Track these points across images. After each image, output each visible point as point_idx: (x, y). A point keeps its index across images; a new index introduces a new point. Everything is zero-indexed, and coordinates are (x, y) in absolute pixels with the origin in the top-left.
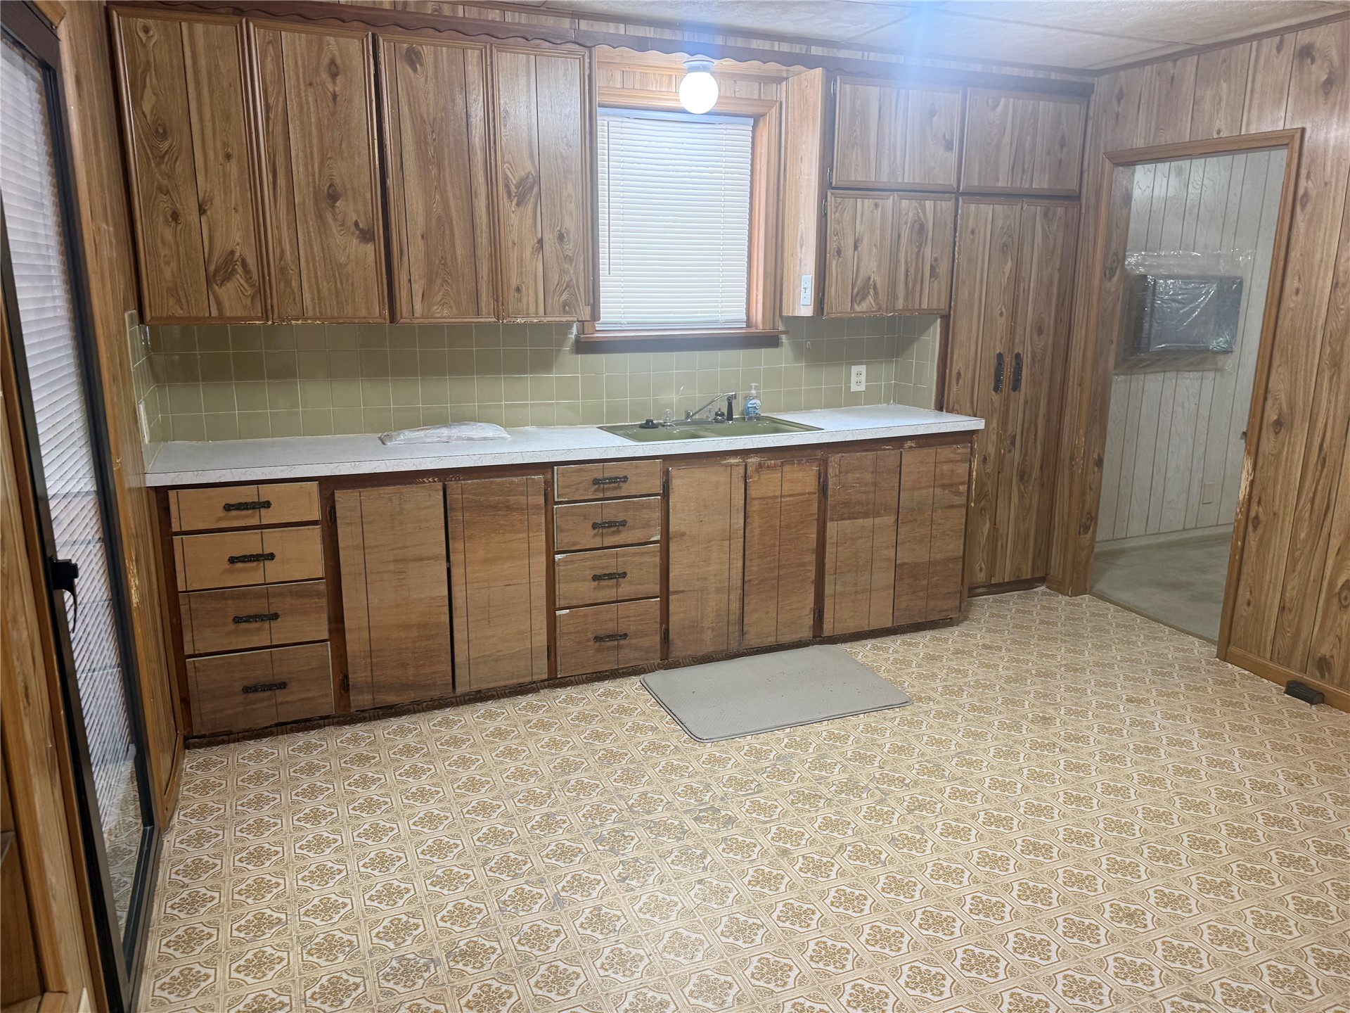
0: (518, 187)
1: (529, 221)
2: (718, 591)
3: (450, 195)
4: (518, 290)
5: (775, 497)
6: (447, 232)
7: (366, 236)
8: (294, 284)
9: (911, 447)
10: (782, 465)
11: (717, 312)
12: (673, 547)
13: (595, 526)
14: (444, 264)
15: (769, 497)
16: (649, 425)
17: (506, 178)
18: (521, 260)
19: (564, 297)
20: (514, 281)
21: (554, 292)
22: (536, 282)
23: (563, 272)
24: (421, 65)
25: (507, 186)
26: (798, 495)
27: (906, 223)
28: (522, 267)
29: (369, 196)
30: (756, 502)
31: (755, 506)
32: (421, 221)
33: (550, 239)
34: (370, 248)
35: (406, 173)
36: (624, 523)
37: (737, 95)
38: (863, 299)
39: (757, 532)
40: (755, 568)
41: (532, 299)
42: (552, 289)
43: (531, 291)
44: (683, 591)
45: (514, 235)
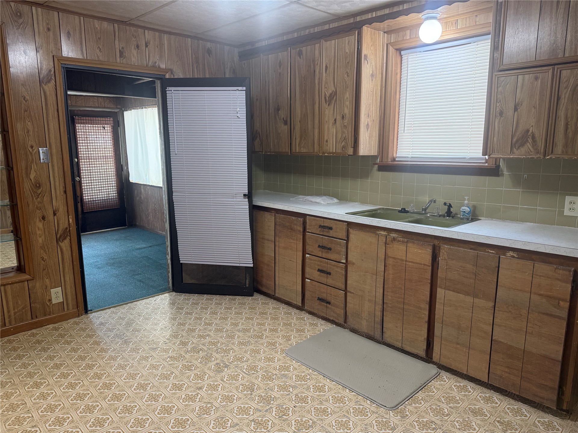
0: (329, 98)
1: (332, 112)
2: (370, 301)
3: (308, 104)
4: (327, 141)
5: (402, 260)
6: (306, 119)
7: (286, 123)
8: (269, 140)
9: (513, 257)
10: (407, 242)
11: (467, 153)
12: (349, 269)
13: (319, 246)
14: (305, 132)
15: (398, 259)
16: (404, 211)
17: (325, 95)
18: (328, 128)
19: (343, 144)
20: (326, 138)
21: (339, 142)
22: (333, 138)
23: (343, 132)
24: (302, 55)
25: (325, 98)
26: (417, 263)
27: (566, 87)
28: (328, 132)
29: (287, 108)
30: (391, 259)
31: (390, 261)
32: (299, 116)
33: (339, 118)
34: (286, 126)
35: (296, 98)
36: (330, 249)
37: (477, 23)
38: (522, 145)
39: (391, 276)
40: (390, 297)
41: (331, 146)
42: (338, 141)
43: (331, 140)
44: (353, 293)
45: (326, 119)
